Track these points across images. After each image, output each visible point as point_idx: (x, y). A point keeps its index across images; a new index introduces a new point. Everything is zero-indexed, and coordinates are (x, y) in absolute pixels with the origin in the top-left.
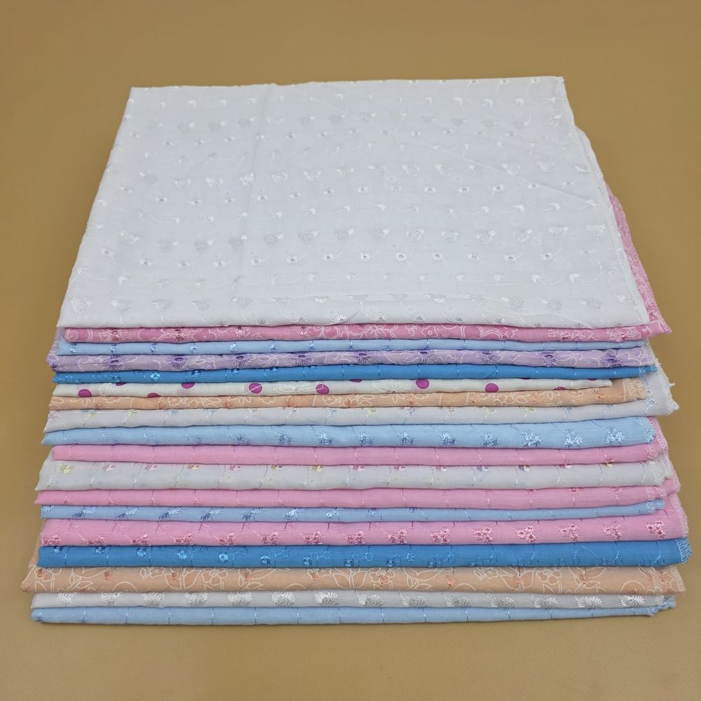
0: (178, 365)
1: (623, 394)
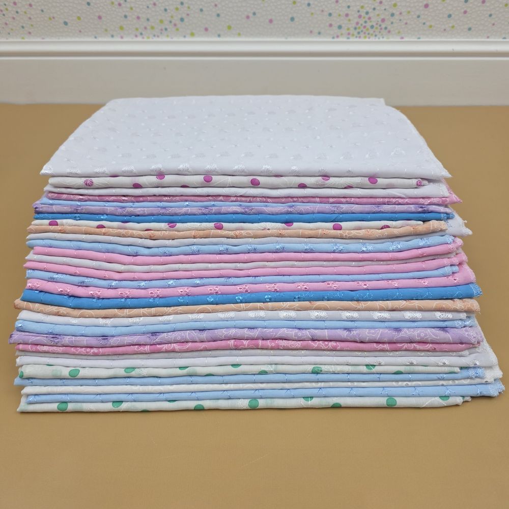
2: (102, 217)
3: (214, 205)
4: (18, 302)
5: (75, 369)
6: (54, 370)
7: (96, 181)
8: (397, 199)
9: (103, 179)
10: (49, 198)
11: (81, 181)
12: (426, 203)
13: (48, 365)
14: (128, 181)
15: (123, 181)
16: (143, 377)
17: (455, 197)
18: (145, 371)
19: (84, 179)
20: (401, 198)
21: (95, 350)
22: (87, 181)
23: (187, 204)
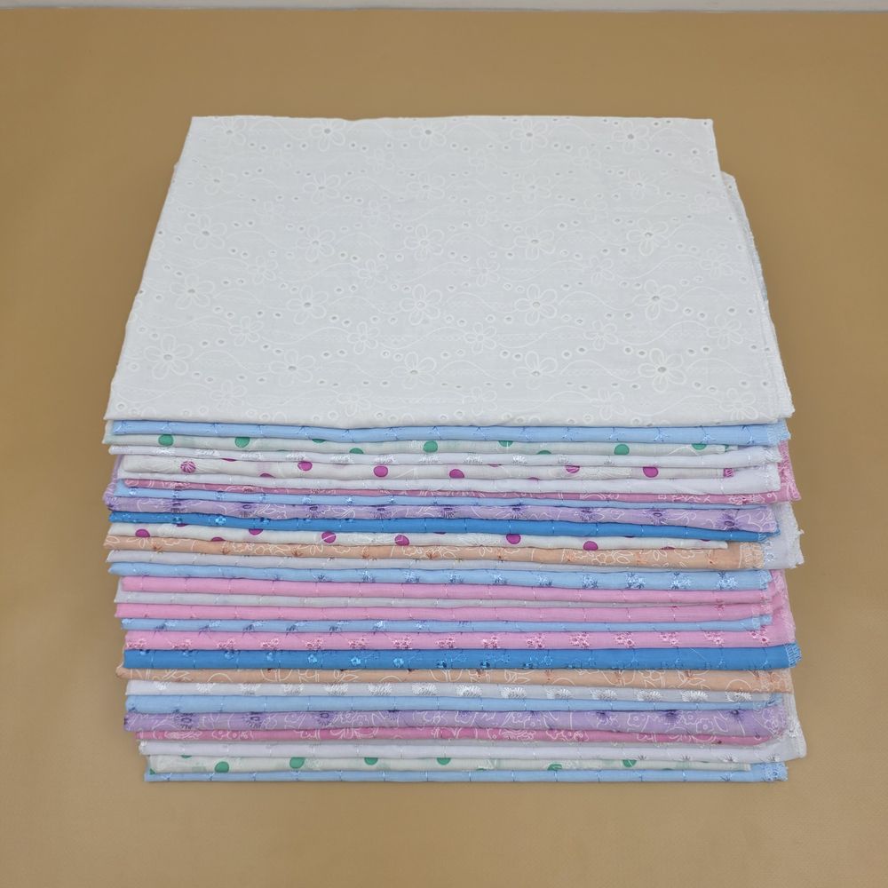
0: (245, 513)
1: (737, 560)
2: (217, 520)
3: (392, 504)
4: (120, 670)
5: (223, 763)
6: (195, 765)
7: (199, 464)
8: (692, 497)
9: (211, 462)
10: (126, 486)
11: (176, 464)
12: (740, 503)
13: (184, 756)
14: (252, 468)
15: (243, 468)
16: (317, 771)
17: (790, 489)
18: (318, 765)
19: (180, 461)
20: (698, 496)
21: (244, 735)
22: (184, 464)
23: (350, 500)
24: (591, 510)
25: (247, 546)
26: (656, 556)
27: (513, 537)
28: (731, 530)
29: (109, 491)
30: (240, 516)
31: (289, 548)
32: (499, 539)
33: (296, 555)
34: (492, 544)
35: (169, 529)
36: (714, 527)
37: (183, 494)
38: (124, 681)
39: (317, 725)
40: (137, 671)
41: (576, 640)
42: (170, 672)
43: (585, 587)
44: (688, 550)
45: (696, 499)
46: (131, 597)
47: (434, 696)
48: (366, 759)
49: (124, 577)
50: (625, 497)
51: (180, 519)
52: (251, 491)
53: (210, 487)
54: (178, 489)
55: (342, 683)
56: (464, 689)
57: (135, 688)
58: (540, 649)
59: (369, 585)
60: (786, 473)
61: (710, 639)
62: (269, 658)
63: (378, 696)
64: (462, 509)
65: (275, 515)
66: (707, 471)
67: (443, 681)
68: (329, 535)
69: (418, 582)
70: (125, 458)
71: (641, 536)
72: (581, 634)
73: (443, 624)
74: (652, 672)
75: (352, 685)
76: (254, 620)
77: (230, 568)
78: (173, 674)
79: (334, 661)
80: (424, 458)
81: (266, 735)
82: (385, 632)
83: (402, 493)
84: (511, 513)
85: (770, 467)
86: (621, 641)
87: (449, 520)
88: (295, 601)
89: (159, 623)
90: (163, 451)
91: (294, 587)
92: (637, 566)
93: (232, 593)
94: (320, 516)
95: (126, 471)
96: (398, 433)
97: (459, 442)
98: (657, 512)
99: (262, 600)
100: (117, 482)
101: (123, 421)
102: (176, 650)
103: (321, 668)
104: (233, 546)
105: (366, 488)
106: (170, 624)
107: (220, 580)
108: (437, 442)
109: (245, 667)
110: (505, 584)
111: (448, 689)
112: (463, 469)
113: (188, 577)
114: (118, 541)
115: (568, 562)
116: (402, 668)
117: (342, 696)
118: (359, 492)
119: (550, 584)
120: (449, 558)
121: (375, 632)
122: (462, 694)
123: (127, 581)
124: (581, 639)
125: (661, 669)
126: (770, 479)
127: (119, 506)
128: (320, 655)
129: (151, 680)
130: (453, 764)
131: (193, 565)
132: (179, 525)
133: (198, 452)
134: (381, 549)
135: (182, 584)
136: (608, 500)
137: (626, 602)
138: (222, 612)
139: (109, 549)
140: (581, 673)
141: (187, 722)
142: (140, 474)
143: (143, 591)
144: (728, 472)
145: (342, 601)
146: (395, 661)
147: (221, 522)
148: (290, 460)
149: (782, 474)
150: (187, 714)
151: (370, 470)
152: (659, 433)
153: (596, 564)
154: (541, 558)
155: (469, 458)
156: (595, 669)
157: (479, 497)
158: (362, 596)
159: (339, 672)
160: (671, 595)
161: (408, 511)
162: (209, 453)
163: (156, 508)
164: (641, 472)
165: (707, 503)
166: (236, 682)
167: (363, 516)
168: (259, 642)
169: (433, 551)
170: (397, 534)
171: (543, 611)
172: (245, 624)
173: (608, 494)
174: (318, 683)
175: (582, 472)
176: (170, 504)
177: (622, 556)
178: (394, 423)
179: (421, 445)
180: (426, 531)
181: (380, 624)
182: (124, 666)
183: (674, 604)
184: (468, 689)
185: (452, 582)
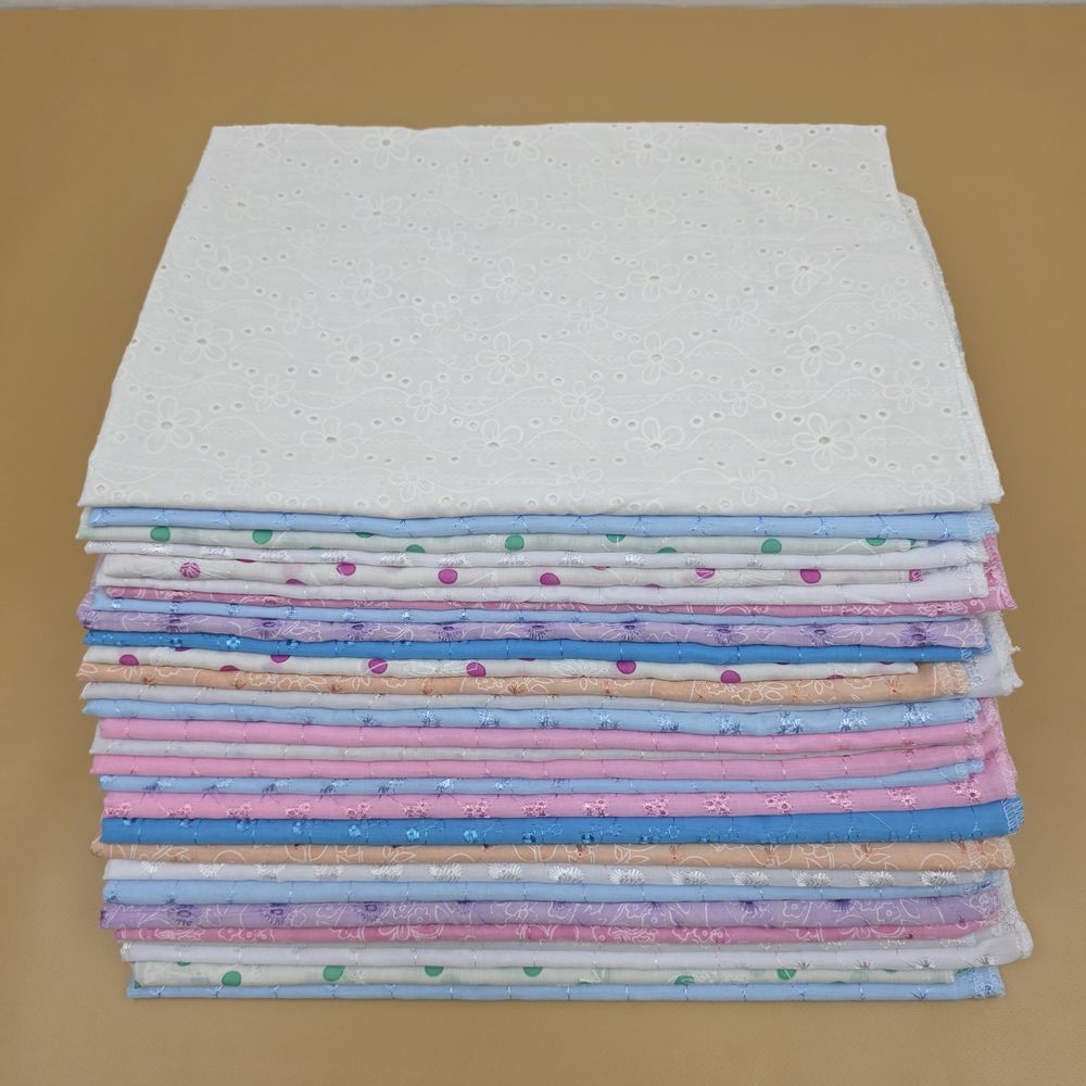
0: (267, 633)
1: (930, 686)
2: (228, 643)
3: (464, 620)
5: (233, 972)
6: (196, 976)
7: (205, 567)
8: (866, 608)
9: (220, 564)
10: (109, 597)
11: (174, 567)
12: (933, 614)
13: (181, 964)
14: (274, 571)
15: (264, 571)
16: (361, 985)
17: (1001, 595)
18: (362, 976)
19: (179, 562)
20: (876, 606)
21: (262, 934)
22: (185, 567)
23: (407, 615)
24: (730, 628)
25: (269, 677)
26: (819, 688)
27: (625, 664)
28: (922, 647)
29: (86, 604)
30: (260, 637)
31: (325, 681)
32: (607, 668)
33: (334, 690)
34: (597, 674)
35: (164, 654)
36: (898, 643)
37: (183, 607)
38: (102, 860)
39: (360, 921)
40: (119, 846)
41: (711, 804)
42: (163, 848)
43: (723, 733)
44: (861, 677)
45: (873, 611)
46: (113, 746)
47: (518, 881)
48: (428, 968)
49: (103, 718)
50: (777, 610)
51: (180, 641)
52: (275, 603)
53: (219, 597)
54: (176, 600)
55: (394, 864)
56: (559, 871)
57: (116, 869)
58: (663, 816)
59: (431, 731)
60: (995, 575)
61: (895, 798)
62: (296, 830)
63: (442, 881)
64: (556, 626)
65: (307, 635)
66: (887, 574)
67: (530, 860)
68: (377, 663)
69: (497, 725)
70: (107, 557)
71: (798, 662)
72: (718, 795)
73: (533, 783)
74: (815, 847)
75: (408, 867)
76: (277, 779)
77: (245, 708)
78: (167, 850)
79: (383, 834)
80: (505, 558)
81: (291, 934)
82: (452, 794)
83: (477, 605)
84: (621, 632)
85: (972, 567)
86: (773, 804)
87: (540, 642)
88: (333, 752)
89: (149, 782)
90: (156, 549)
91: (330, 734)
92: (793, 704)
93: (247, 741)
94: (366, 637)
95: (108, 575)
96: (471, 524)
97: (553, 536)
98: (819, 629)
99: (289, 751)
100: (96, 591)
101: (105, 508)
102: (172, 818)
103: (367, 843)
104: (250, 678)
105: (429, 599)
106: (164, 783)
107: (233, 725)
108: (523, 536)
109: (264, 842)
110: (615, 728)
111: (538, 871)
112: (559, 573)
113: (190, 720)
114: (97, 670)
115: (700, 699)
116: (475, 843)
117: (394, 881)
118: (418, 604)
119: (676, 728)
120: (539, 693)
121: (440, 793)
122: (556, 878)
123: (108, 725)
124: (719, 803)
125: (828, 842)
126: (973, 583)
127: (99, 622)
128: (365, 826)
129: (138, 859)
130: (545, 975)
131: (196, 703)
132: (178, 649)
133: (204, 550)
134: (448, 681)
135: (180, 729)
136: (754, 614)
137: (779, 753)
138: (233, 767)
139: (84, 681)
140: (718, 848)
141: (183, 914)
142: (126, 580)
143: (129, 738)
144: (915, 575)
145: (394, 752)
146: (466, 833)
147: (234, 645)
148: (327, 562)
149: (989, 575)
150: (185, 906)
151: (434, 574)
152: (821, 524)
153: (738, 703)
154: (663, 693)
155: (565, 558)
156: (739, 843)
157: (580, 611)
158: (422, 745)
159: (390, 849)
160: (840, 739)
161: (485, 630)
162: (219, 551)
163: (147, 626)
164: (798, 577)
165: (889, 615)
166: (252, 862)
167: (423, 637)
168: (285, 808)
169: (517, 683)
170: (470, 662)
171: (666, 765)
172: (265, 783)
173: (754, 606)
174: (361, 864)
175: (719, 576)
176: (166, 620)
177: (773, 690)
178: (464, 511)
179: (501, 540)
180: (507, 657)
181: (447, 783)
182: (100, 841)
183: (845, 751)
184: (565, 871)
185: (543, 726)
